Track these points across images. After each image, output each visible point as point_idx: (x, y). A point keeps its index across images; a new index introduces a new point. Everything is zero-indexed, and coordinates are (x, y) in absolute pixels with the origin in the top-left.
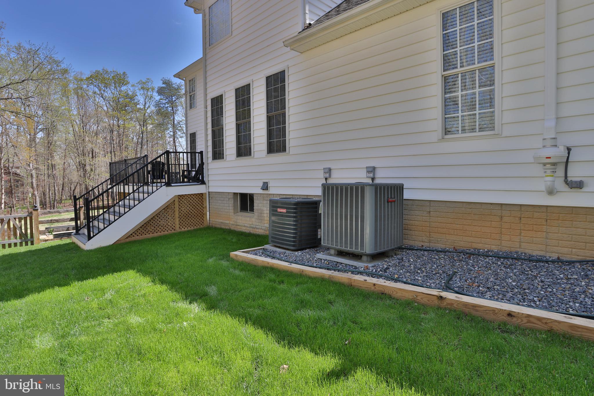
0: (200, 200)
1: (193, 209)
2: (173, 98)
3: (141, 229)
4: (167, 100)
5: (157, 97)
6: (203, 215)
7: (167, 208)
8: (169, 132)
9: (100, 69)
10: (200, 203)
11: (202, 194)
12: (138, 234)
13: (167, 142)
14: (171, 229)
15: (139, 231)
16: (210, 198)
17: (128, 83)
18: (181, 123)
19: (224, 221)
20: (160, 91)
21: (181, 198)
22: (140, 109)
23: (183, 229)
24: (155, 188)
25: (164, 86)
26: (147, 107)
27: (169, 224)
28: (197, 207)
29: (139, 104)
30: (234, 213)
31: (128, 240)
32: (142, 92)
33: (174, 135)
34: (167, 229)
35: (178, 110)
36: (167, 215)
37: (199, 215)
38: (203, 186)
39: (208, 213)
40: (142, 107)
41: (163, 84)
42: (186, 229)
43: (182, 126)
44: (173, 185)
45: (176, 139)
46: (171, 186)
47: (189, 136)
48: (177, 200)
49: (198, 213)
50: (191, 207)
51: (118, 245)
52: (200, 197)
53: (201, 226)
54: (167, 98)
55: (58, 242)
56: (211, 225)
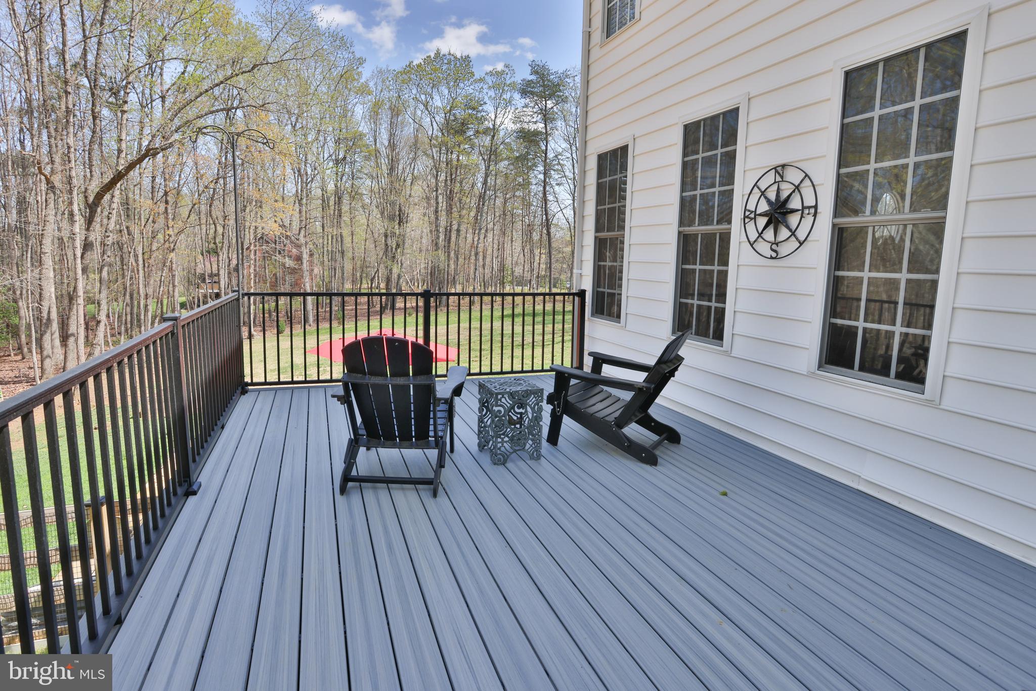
2: (548, 102)
4: (537, 107)
5: (519, 102)
8: (538, 174)
13: (532, 194)
18: (559, 157)
20: (526, 90)
25: (533, 77)
33: (545, 181)
35: (555, 128)
41: (532, 73)
43: (561, 162)
45: (548, 188)
54: (537, 104)
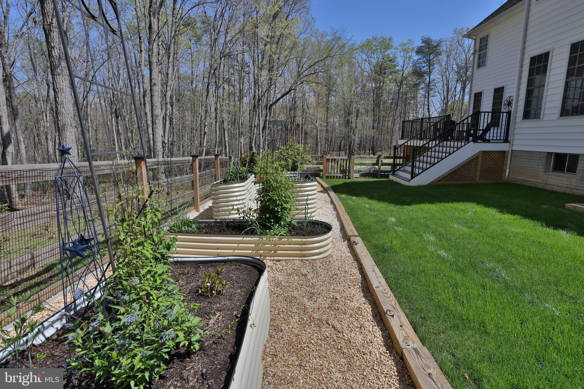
0: (502, 157)
1: (494, 165)
2: (431, 56)
3: (448, 176)
4: (425, 59)
5: (415, 57)
6: (503, 171)
7: (472, 161)
9: (370, 38)
10: (501, 160)
11: (505, 152)
12: (445, 179)
14: (472, 179)
15: (447, 178)
16: (513, 156)
17: (392, 47)
19: (528, 179)
20: (419, 51)
21: (485, 154)
22: (398, 70)
23: (482, 181)
24: (463, 144)
25: (423, 44)
26: (405, 68)
27: (471, 175)
28: (498, 163)
29: (398, 66)
30: (545, 172)
31: (438, 183)
32: (402, 54)
34: (469, 179)
35: (434, 68)
36: (470, 167)
37: (499, 171)
38: (508, 144)
39: (508, 170)
40: (400, 68)
41: (423, 42)
42: (485, 181)
44: (479, 141)
46: (478, 142)
47: (473, 95)
48: (481, 155)
49: (498, 169)
50: (492, 163)
51: (431, 186)
52: (502, 154)
53: (499, 181)
54: (425, 57)
55: (363, 179)
56: (509, 181)
